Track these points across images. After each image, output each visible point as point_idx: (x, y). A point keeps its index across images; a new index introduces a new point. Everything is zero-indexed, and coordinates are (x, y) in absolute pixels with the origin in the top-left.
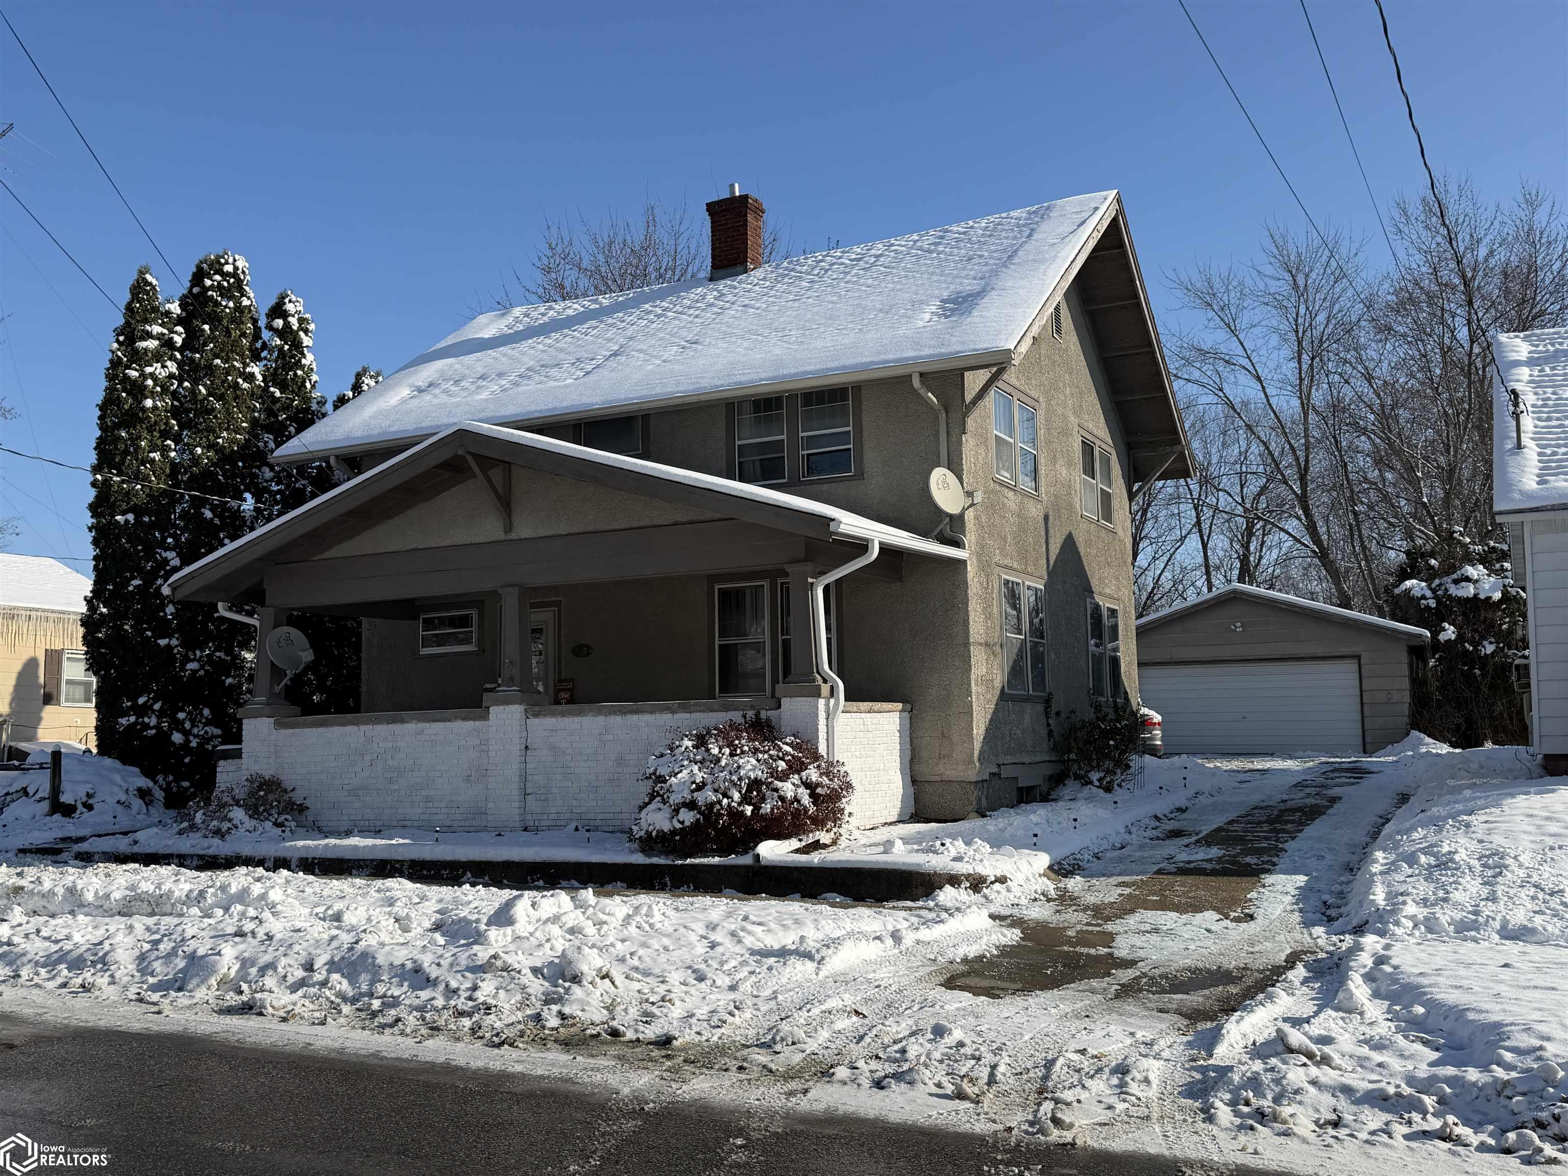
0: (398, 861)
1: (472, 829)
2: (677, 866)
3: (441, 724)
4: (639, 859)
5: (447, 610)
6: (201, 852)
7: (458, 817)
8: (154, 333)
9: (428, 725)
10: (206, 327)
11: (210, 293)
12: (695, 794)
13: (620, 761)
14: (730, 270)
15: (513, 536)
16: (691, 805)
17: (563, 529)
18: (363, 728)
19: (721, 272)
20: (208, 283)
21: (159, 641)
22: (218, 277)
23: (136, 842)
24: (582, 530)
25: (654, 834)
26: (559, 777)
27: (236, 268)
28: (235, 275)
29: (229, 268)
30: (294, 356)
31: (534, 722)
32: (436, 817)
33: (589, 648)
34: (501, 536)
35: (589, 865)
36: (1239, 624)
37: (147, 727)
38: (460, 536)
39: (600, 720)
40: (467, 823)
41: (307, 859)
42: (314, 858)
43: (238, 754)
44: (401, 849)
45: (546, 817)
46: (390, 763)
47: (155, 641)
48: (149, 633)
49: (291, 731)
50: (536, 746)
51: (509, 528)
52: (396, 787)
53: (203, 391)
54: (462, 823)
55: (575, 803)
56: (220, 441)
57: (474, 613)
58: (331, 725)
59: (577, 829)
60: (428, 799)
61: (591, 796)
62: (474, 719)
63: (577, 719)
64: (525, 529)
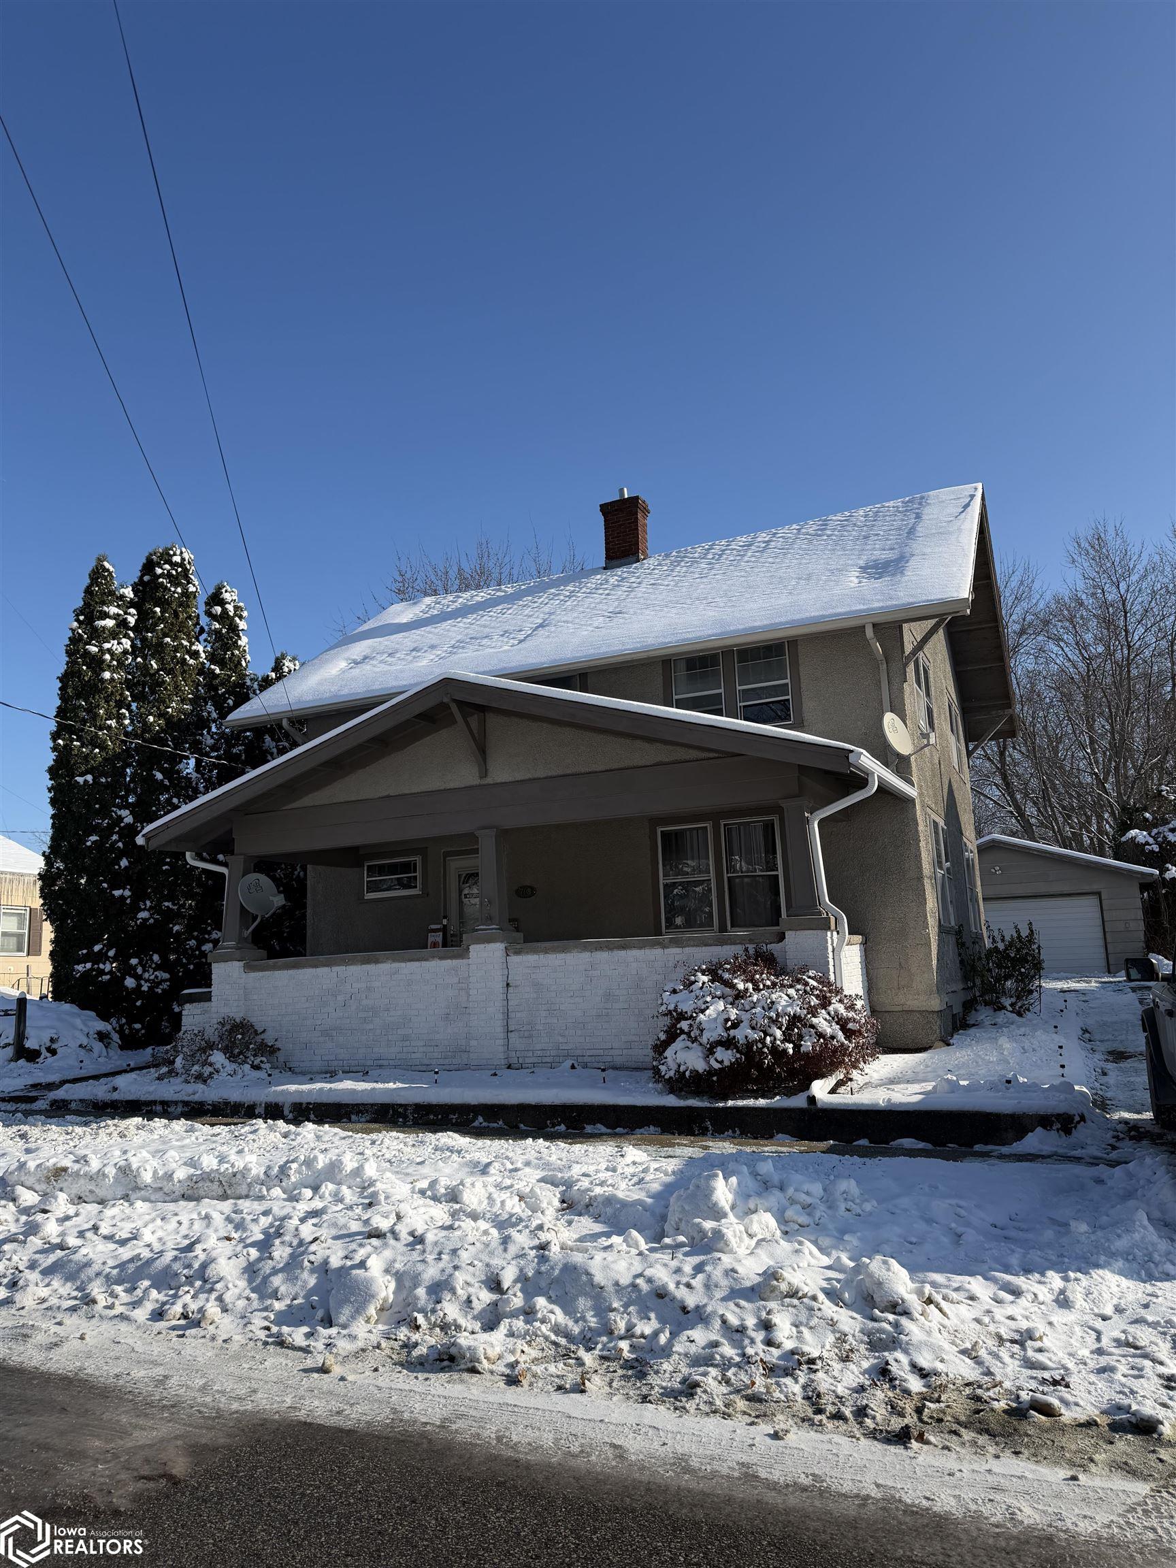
0: (401, 1105)
1: (452, 1067)
2: (718, 1108)
3: (417, 964)
4: (671, 1101)
5: (392, 858)
6: (186, 1099)
7: (436, 1055)
8: (111, 613)
9: (403, 965)
10: (158, 610)
11: (161, 580)
12: (732, 1032)
13: (608, 996)
14: (623, 561)
15: (489, 780)
16: (728, 1043)
17: (541, 773)
18: (335, 969)
19: (615, 562)
20: (159, 571)
21: (114, 892)
22: (167, 567)
23: (115, 1089)
24: (560, 773)
25: (687, 1074)
26: (544, 1014)
27: (183, 559)
28: (182, 565)
29: (177, 559)
30: (231, 638)
31: (514, 959)
32: (413, 1056)
33: (532, 889)
34: (477, 781)
35: (615, 1108)
36: (998, 868)
37: (102, 972)
38: (433, 782)
39: (586, 956)
40: (447, 1061)
41: (301, 1104)
42: (309, 1104)
43: (207, 997)
44: (402, 1093)
45: (530, 1054)
46: (364, 1002)
47: (111, 892)
48: (105, 885)
49: (261, 974)
50: (518, 983)
51: (484, 773)
52: (371, 1026)
53: (155, 666)
54: (441, 1062)
55: (561, 1040)
56: (170, 710)
57: (418, 859)
58: (304, 967)
59: (573, 1067)
60: (405, 1038)
61: (579, 1032)
62: (452, 958)
63: (561, 956)
64: (501, 773)
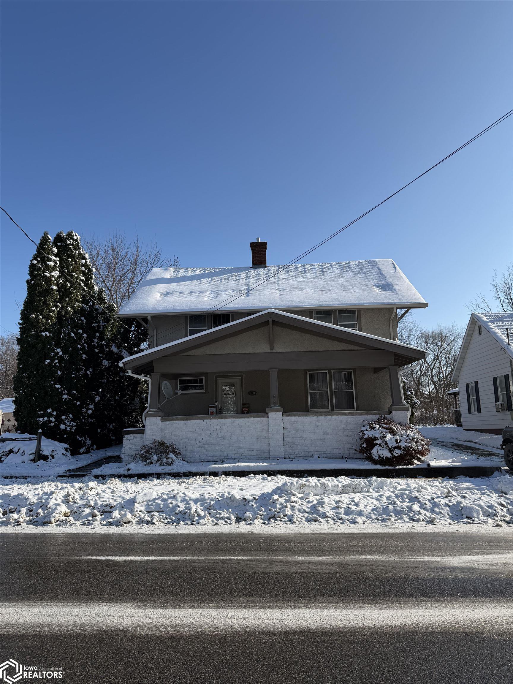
1: (260, 459)
2: (397, 469)
3: (243, 419)
4: (379, 467)
5: (191, 377)
7: (253, 454)
8: (53, 259)
9: (237, 419)
10: (70, 260)
11: (70, 246)
13: (325, 432)
14: (259, 266)
15: (274, 351)
17: (296, 350)
18: (205, 421)
19: (256, 266)
20: (69, 242)
22: (71, 240)
23: (129, 470)
24: (304, 350)
26: (299, 439)
27: (77, 238)
28: (77, 241)
29: (75, 238)
31: (286, 418)
33: (256, 392)
34: (269, 351)
38: (250, 349)
39: (315, 418)
40: (257, 457)
41: (226, 472)
42: (230, 472)
43: (142, 432)
45: (293, 453)
46: (219, 434)
49: (169, 422)
50: (288, 427)
51: (272, 347)
52: (223, 443)
54: (255, 457)
55: (306, 448)
57: (204, 378)
58: (190, 419)
59: (319, 457)
60: (239, 448)
61: (313, 445)
62: (258, 417)
63: (306, 417)
64: (279, 348)
